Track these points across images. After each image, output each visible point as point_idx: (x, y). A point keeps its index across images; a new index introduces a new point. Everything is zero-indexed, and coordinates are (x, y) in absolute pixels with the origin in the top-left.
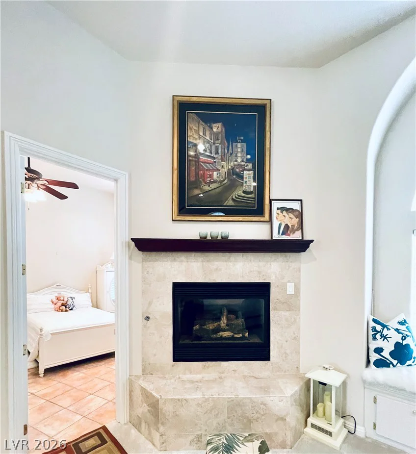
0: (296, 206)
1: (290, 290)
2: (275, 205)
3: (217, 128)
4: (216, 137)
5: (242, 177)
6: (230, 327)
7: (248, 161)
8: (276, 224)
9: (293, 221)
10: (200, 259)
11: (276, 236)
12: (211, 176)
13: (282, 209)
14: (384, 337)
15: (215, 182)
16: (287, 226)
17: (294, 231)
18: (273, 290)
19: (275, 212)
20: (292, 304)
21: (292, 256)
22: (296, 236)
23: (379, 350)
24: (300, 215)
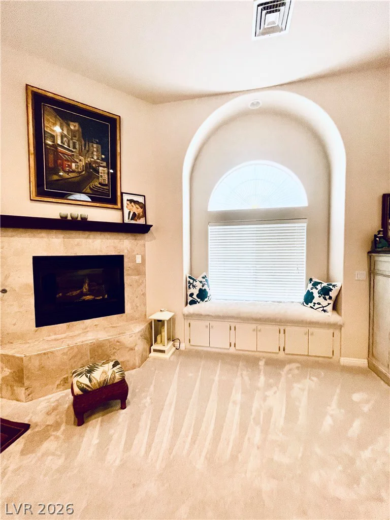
0: (141, 200)
1: (139, 260)
2: (126, 197)
3: (74, 126)
4: (74, 134)
5: (98, 172)
6: (91, 292)
7: (103, 160)
8: (126, 211)
9: (139, 211)
10: (62, 236)
11: (126, 221)
12: (70, 166)
13: (131, 201)
14: (194, 286)
15: (73, 171)
16: (134, 214)
17: (139, 218)
18: (126, 260)
19: (125, 202)
20: (140, 271)
21: (139, 236)
22: (141, 221)
23: (192, 295)
24: (143, 206)
